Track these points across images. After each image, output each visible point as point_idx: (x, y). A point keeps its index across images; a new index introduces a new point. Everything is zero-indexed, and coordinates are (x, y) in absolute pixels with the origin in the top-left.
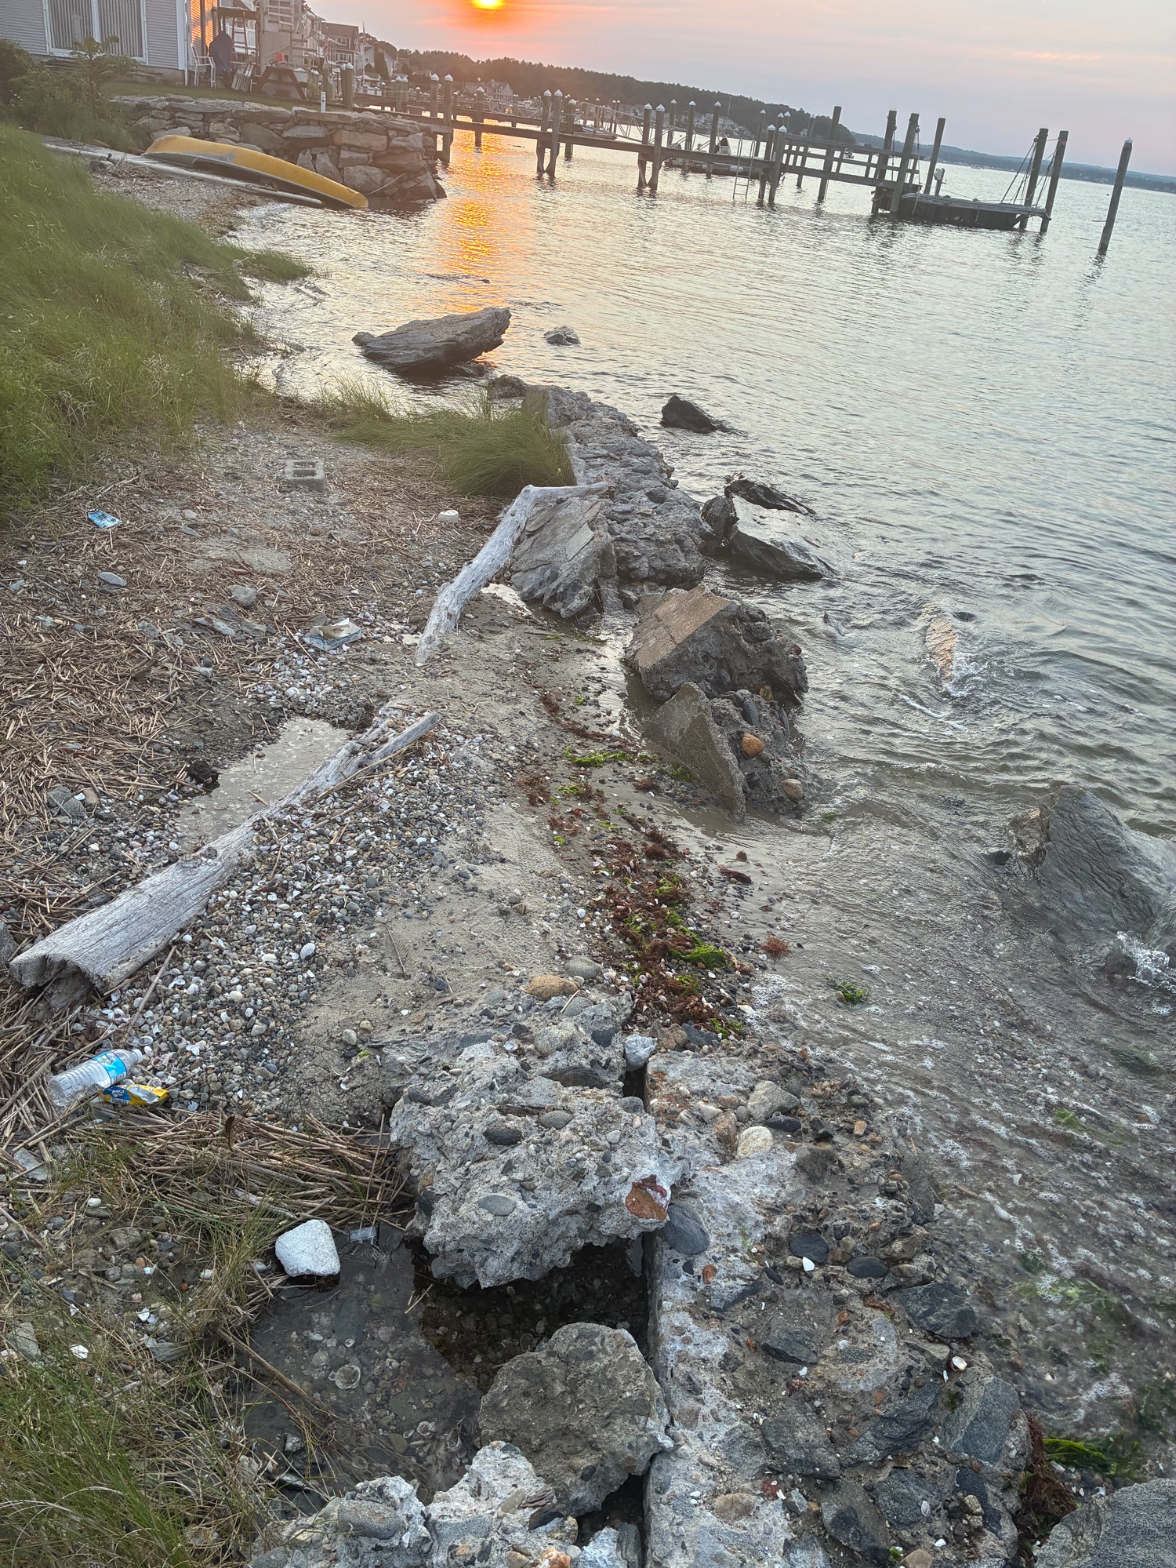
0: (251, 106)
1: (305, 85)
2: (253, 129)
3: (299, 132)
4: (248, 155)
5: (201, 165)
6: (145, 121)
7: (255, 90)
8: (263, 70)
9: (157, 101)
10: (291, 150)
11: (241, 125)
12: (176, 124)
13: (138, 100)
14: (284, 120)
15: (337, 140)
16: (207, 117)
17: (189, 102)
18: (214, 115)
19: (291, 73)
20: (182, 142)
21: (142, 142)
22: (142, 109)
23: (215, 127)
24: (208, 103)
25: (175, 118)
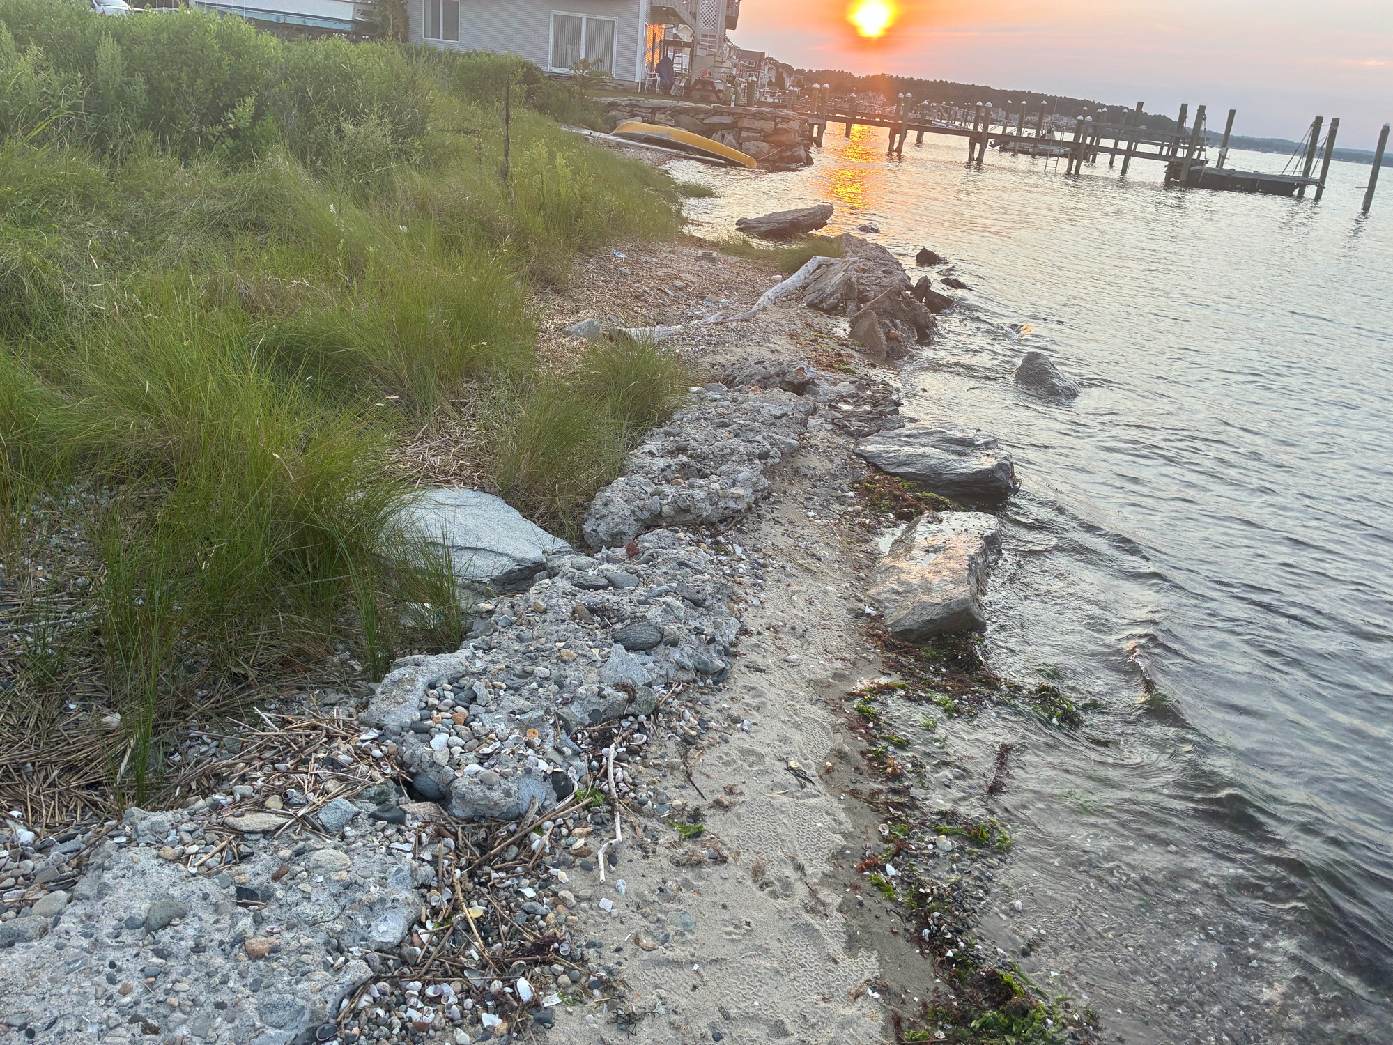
0: (682, 103)
1: (721, 91)
2: (686, 119)
3: (715, 120)
4: (680, 134)
5: (649, 140)
6: (613, 113)
7: (687, 94)
8: (693, 81)
9: (623, 100)
10: (708, 131)
11: (676, 116)
12: (633, 115)
13: (610, 100)
14: (706, 112)
15: (740, 125)
16: (654, 111)
17: (643, 101)
18: (659, 109)
19: (712, 84)
20: (637, 126)
21: (611, 126)
22: (613, 105)
23: (659, 117)
24: (655, 102)
25: (633, 111)
